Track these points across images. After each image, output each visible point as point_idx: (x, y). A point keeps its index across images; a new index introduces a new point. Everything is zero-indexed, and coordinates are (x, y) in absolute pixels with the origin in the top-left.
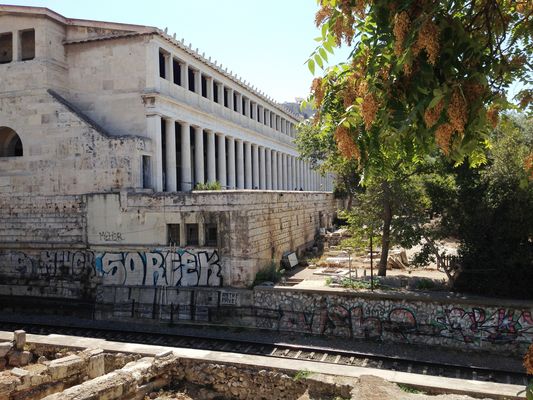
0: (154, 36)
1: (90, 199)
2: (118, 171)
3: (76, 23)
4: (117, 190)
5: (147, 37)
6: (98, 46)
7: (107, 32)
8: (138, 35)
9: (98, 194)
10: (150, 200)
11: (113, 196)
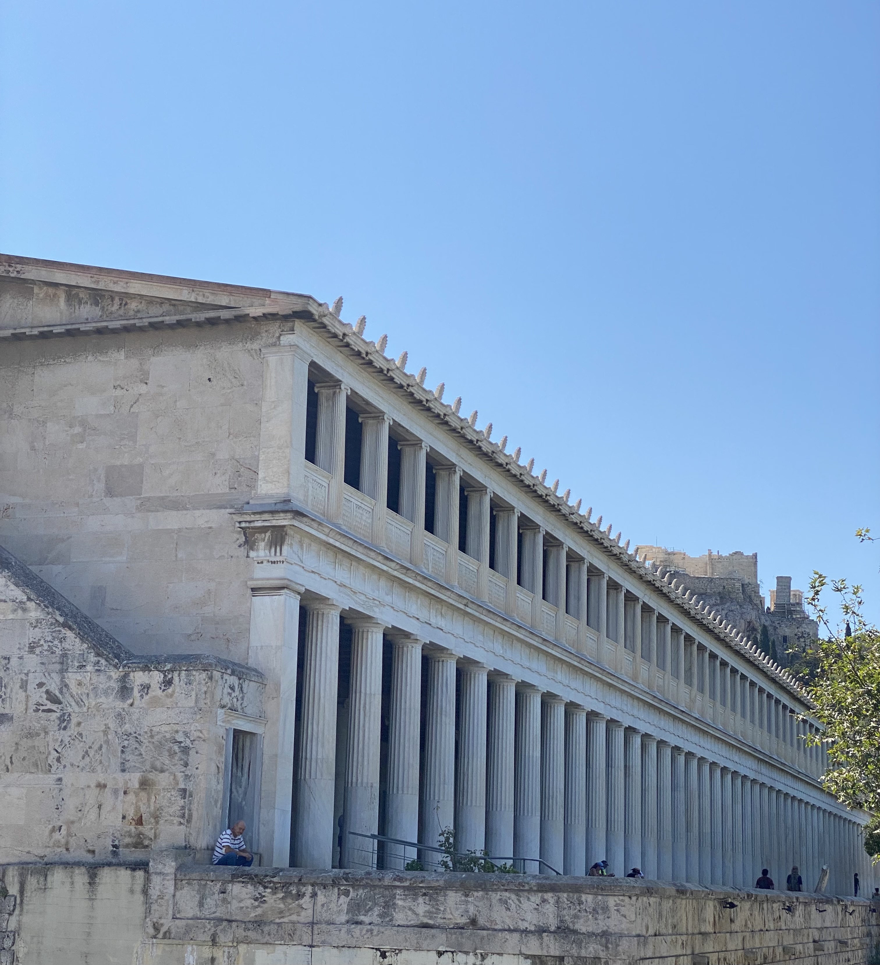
0: (298, 324)
1: (32, 882)
2: (145, 784)
3: (31, 273)
4: (138, 855)
5: (274, 328)
6: (101, 350)
7: (133, 305)
8: (241, 319)
9: (67, 865)
10: (260, 899)
11: (124, 874)
